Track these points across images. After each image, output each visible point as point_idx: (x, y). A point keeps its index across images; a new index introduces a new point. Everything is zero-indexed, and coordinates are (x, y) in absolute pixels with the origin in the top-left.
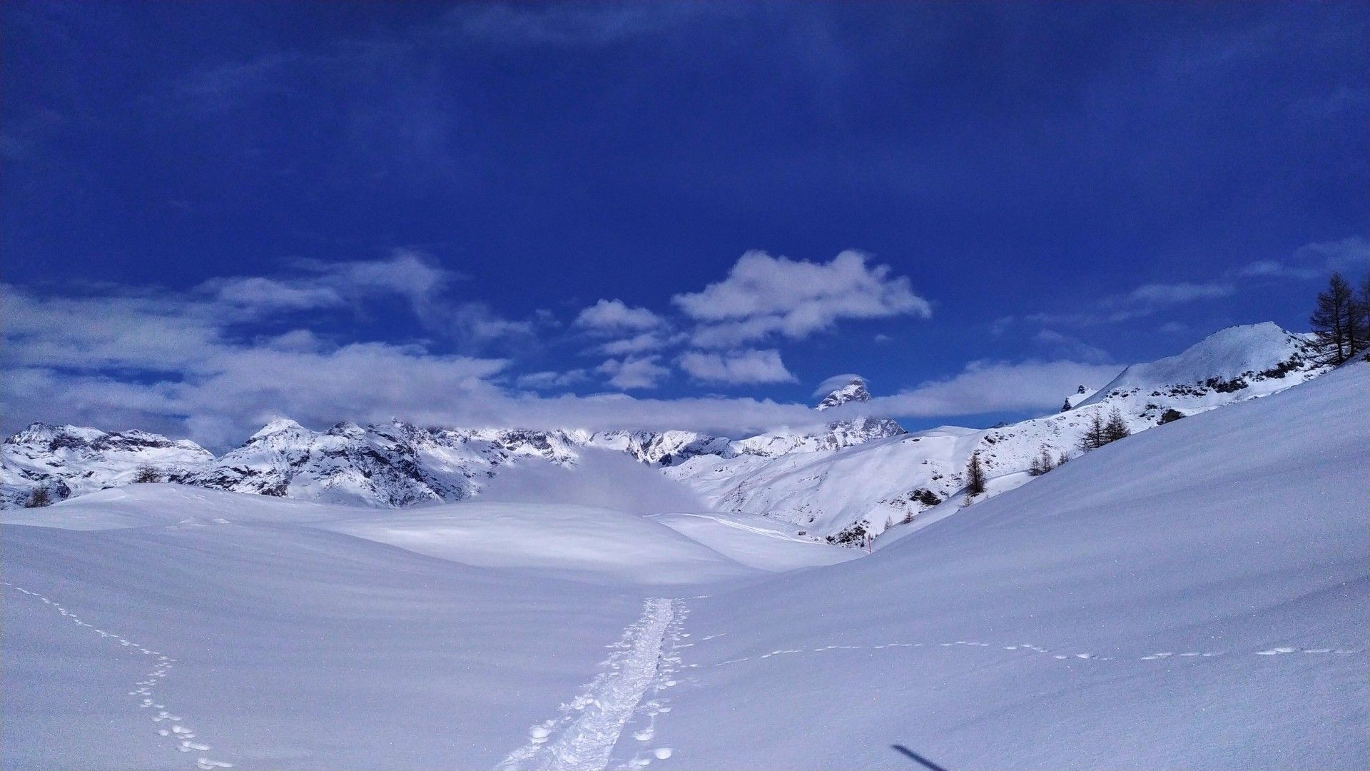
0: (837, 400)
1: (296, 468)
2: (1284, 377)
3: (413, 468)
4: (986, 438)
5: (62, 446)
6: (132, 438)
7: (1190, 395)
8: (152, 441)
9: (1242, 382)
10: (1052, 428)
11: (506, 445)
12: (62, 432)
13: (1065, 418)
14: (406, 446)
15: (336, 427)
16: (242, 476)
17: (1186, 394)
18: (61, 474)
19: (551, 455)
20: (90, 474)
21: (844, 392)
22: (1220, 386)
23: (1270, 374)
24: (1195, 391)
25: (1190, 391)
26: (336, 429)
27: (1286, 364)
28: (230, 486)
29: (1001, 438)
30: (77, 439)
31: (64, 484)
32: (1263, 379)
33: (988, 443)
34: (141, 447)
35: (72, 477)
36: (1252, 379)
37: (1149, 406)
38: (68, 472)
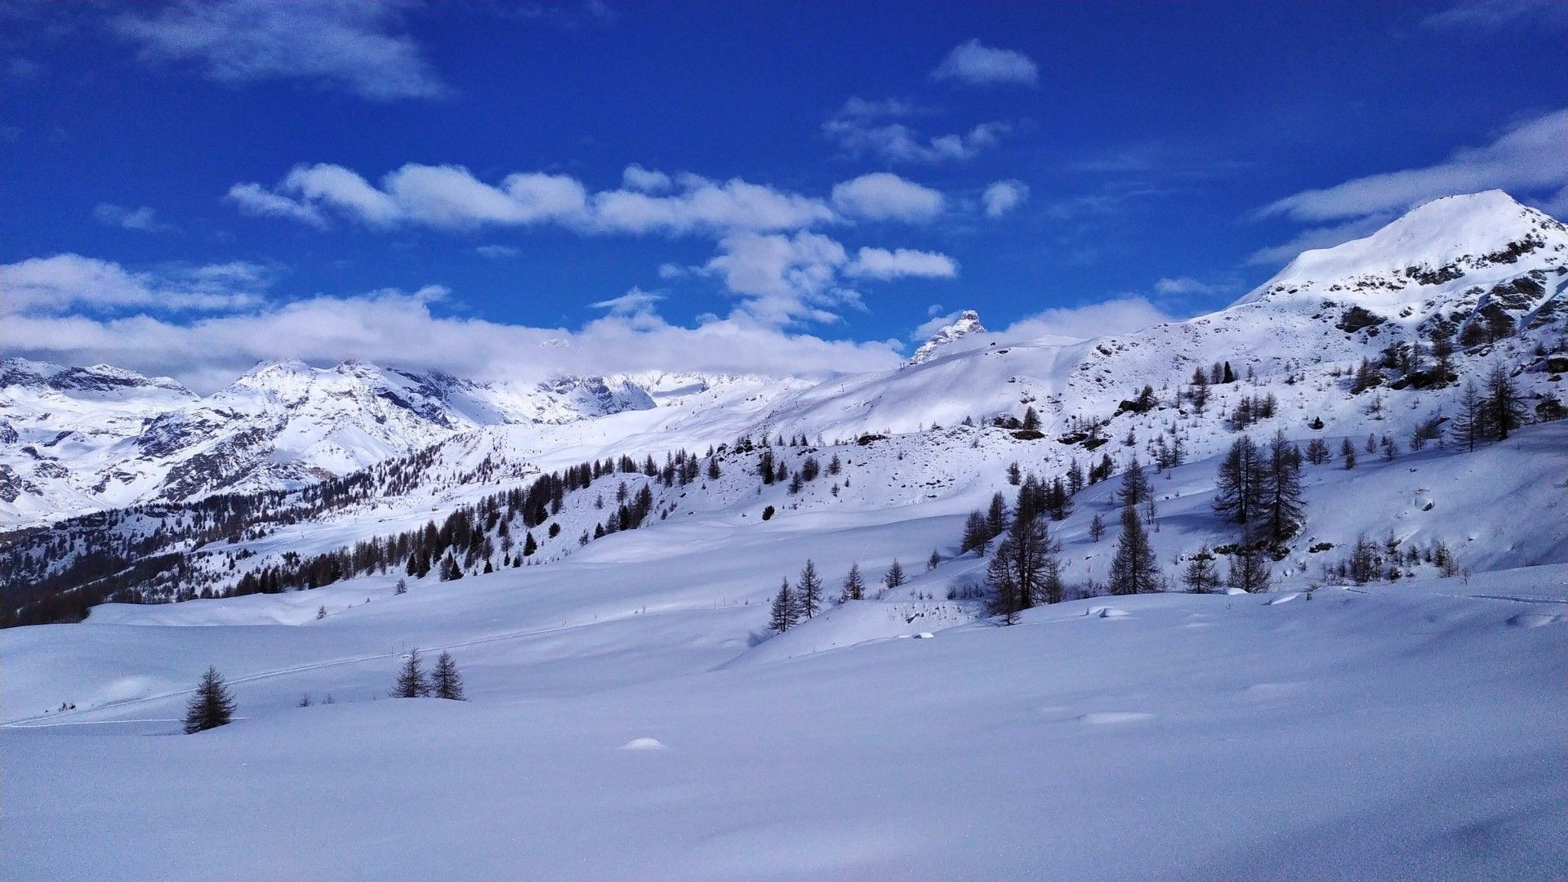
0: (947, 336)
1: (291, 411)
2: (1515, 261)
3: (440, 413)
4: (1099, 348)
5: (14, 383)
6: (101, 375)
7: (1383, 289)
8: (125, 378)
9: (1456, 270)
10: (1190, 335)
11: (555, 388)
12: (13, 367)
13: (1209, 322)
14: (432, 388)
15: (346, 363)
16: (225, 419)
17: (1377, 288)
18: (10, 417)
19: (609, 400)
20: (46, 416)
21: (956, 328)
22: (1425, 275)
23: (1494, 258)
24: (1390, 283)
25: (1382, 284)
26: (345, 366)
27: (1519, 244)
28: (211, 431)
29: (1120, 348)
30: (32, 376)
31: (11, 428)
32: (1486, 265)
33: (1102, 355)
34: (112, 385)
35: (23, 420)
36: (1470, 265)
37: (1325, 304)
38: (18, 414)
